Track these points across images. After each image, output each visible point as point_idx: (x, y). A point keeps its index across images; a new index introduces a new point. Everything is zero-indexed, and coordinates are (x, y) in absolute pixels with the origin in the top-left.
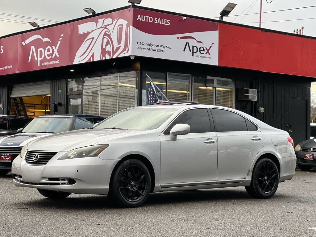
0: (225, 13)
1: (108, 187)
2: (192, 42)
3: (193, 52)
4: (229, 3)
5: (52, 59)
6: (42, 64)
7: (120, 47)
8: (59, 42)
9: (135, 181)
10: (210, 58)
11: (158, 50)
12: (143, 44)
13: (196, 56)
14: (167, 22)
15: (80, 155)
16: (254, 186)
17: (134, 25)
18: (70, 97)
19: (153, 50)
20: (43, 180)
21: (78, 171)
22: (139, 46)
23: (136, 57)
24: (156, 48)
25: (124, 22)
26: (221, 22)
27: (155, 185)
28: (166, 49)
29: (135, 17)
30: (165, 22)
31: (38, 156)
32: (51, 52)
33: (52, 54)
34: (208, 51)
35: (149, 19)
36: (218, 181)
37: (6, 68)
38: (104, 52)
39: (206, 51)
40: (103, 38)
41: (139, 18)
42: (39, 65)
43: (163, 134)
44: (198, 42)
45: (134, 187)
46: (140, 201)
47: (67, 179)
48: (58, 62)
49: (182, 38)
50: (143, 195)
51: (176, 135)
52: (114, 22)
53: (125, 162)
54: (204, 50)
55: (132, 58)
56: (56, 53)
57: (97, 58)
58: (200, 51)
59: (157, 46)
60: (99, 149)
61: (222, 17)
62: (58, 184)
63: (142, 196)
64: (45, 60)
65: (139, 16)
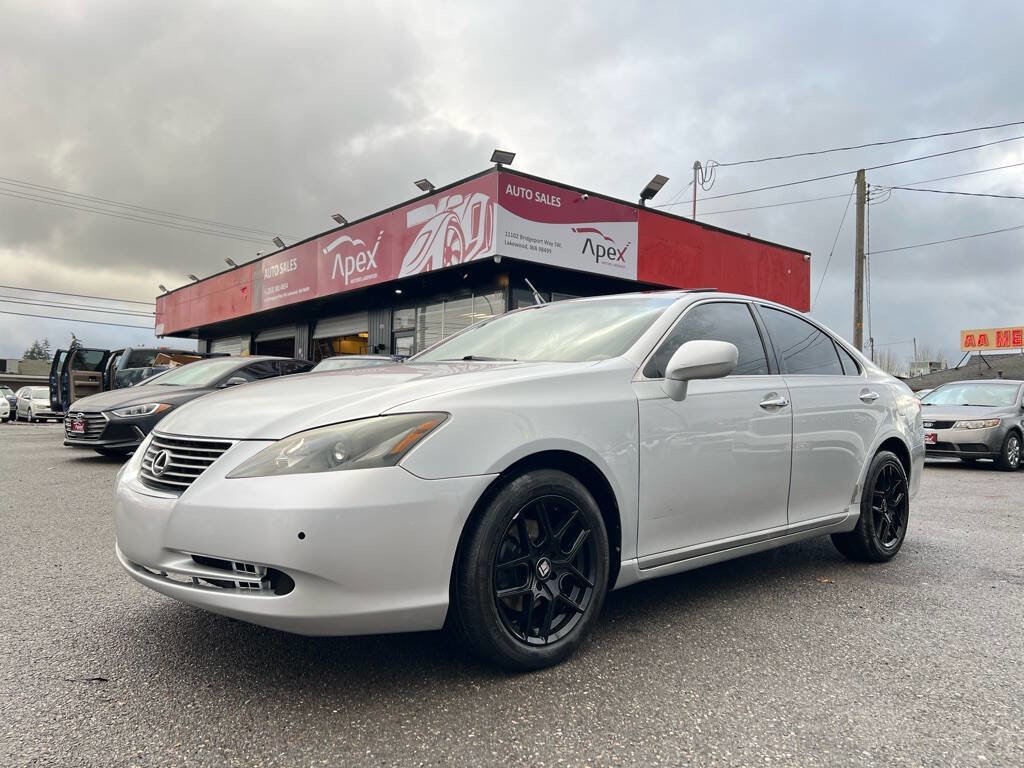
0: (649, 193)
1: (444, 598)
2: (596, 239)
3: (598, 256)
4: (658, 176)
5: (366, 273)
6: (352, 282)
7: (475, 242)
8: (377, 244)
9: (552, 556)
10: (624, 267)
11: (542, 249)
12: (515, 236)
13: (603, 263)
14: (555, 202)
15: (324, 459)
16: (865, 532)
17: (501, 203)
18: (396, 335)
19: (532, 248)
20: (170, 561)
21: (302, 536)
22: (508, 239)
23: (504, 259)
24: (538, 245)
25: (482, 198)
26: (641, 207)
27: (623, 563)
28: (553, 248)
29: (502, 188)
30: (553, 201)
31: (164, 457)
32: (364, 262)
33: (366, 265)
34: (621, 255)
35: (526, 193)
36: (790, 526)
37: (300, 291)
38: (448, 253)
39: (618, 255)
40: (448, 230)
41: (509, 190)
42: (347, 283)
43: (641, 376)
44: (607, 239)
45: (549, 584)
46: (572, 636)
47: (262, 568)
48: (375, 276)
49: (580, 230)
50: (580, 611)
51: (685, 380)
52: (466, 200)
53: (514, 483)
54: (615, 254)
55: (497, 260)
56: (372, 262)
57: (437, 265)
58: (609, 254)
59: (539, 241)
60: (407, 432)
61: (643, 200)
62: (228, 585)
63: (578, 616)
64: (356, 274)
65: (509, 186)
